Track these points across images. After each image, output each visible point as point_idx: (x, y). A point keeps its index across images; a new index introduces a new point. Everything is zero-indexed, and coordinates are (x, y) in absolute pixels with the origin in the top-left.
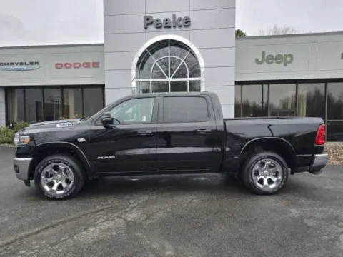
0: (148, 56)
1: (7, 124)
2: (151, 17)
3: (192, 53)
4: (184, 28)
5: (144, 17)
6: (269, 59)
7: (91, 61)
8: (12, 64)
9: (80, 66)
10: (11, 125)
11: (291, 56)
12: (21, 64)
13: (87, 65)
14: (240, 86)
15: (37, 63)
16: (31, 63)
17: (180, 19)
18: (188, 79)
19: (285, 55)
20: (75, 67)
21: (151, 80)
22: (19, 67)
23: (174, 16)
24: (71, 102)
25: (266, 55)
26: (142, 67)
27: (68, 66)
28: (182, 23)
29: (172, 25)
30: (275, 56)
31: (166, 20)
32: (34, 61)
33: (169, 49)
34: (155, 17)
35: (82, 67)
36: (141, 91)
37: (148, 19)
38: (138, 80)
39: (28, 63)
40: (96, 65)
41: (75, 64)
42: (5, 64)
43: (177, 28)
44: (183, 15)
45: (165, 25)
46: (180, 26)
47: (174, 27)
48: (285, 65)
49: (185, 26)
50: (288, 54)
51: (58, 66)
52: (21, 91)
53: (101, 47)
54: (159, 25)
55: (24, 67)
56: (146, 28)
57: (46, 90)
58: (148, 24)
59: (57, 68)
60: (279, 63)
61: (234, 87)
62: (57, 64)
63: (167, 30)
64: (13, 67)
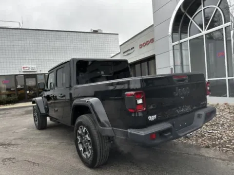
12: (129, 50)
15: (133, 48)
16: (132, 49)
18: (223, 26)
21: (188, 39)
22: (128, 52)
27: (144, 45)
32: (132, 47)
35: (150, 43)
38: (174, 44)
51: (141, 46)
59: (140, 48)
64: (126, 53)
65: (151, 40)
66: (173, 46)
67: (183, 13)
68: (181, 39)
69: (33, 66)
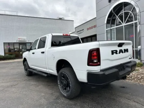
8: (79, 31)
12: (80, 31)
15: (83, 30)
16: (82, 30)
18: (134, 22)
21: (115, 27)
27: (90, 28)
32: (82, 29)
51: (88, 29)
55: (81, 32)
56: (110, 2)
57: (88, 39)
59: (87, 30)
62: (87, 29)
65: (94, 26)
66: (107, 31)
67: (113, 13)
68: (111, 27)
69: (24, 38)
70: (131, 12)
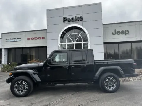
0: (65, 34)
1: (8, 63)
2: (66, 17)
3: (84, 32)
4: (80, 21)
5: (63, 18)
6: (118, 33)
7: (41, 36)
8: (11, 39)
9: (37, 39)
10: (9, 64)
11: (128, 31)
12: (14, 39)
13: (40, 38)
14: (105, 45)
15: (20, 38)
16: (18, 39)
17: (78, 18)
18: (82, 42)
19: (125, 31)
20: (35, 39)
21: (66, 43)
22: (13, 40)
23: (76, 16)
24: (33, 54)
25: (117, 31)
26: (63, 38)
27: (32, 39)
28: (79, 19)
29: (75, 20)
30: (120, 31)
31: (72, 18)
33: (74, 30)
34: (68, 17)
35: (38, 39)
36: (62, 48)
37: (65, 18)
38: (61, 44)
39: (17, 38)
40: (43, 38)
41: (35, 38)
42: (8, 39)
43: (77, 21)
44: (79, 16)
45: (72, 20)
46: (78, 21)
47: (76, 21)
48: (126, 35)
49: (81, 20)
50: (126, 30)
51: (28, 39)
52: (14, 50)
53: (46, 31)
54: (70, 21)
56: (64, 22)
58: (65, 20)
59: (28, 40)
60: (123, 34)
61: (103, 45)
62: (28, 38)
63: (73, 22)
64: (11, 40)
70: (80, 35)
